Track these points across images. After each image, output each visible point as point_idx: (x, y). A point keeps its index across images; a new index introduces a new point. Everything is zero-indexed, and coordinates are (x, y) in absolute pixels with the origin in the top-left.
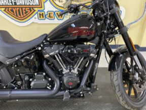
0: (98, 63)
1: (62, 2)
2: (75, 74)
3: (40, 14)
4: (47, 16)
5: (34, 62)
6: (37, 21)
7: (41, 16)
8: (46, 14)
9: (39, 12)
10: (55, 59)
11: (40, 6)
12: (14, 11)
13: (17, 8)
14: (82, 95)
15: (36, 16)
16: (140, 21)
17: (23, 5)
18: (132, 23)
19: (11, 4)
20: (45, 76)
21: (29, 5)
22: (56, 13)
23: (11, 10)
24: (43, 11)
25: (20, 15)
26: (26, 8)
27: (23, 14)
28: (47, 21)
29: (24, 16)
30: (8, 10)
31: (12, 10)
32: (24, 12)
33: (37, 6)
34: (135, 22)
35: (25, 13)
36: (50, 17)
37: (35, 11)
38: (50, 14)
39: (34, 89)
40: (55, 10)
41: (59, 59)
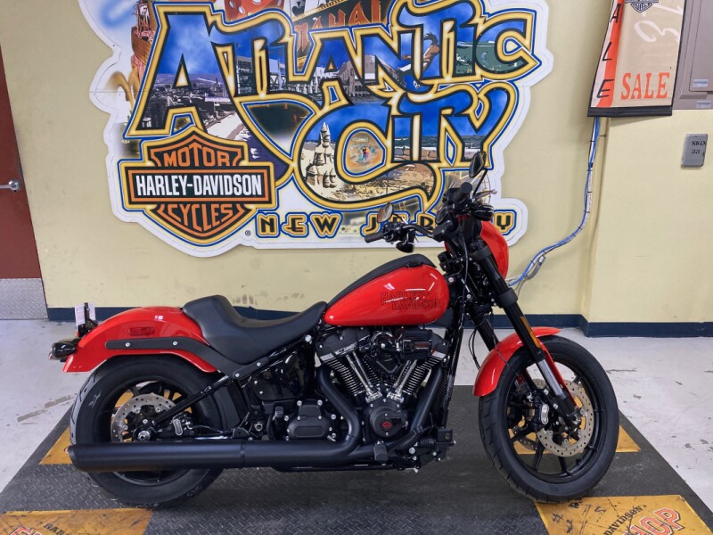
1: (332, 186)
3: (264, 222)
4: (284, 228)
6: (252, 240)
7: (268, 227)
8: (282, 220)
9: (260, 216)
11: (266, 199)
12: (185, 211)
13: (192, 203)
15: (251, 227)
16: (579, 236)
17: (213, 196)
18: (551, 248)
19: (178, 194)
21: (233, 195)
22: (313, 218)
23: (174, 210)
24: (273, 211)
25: (200, 223)
26: (220, 203)
27: (210, 222)
28: (284, 241)
29: (213, 228)
30: (166, 211)
31: (178, 212)
32: (214, 214)
33: (254, 199)
34: (560, 245)
35: (218, 219)
36: (294, 228)
37: (248, 211)
38: (293, 220)
40: (309, 208)
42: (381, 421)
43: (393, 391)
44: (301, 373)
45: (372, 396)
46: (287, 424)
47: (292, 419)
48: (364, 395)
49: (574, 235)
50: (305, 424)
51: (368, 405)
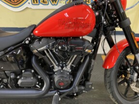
4: (41, 1)
15: (30, 1)
29: (18, 2)
42: (59, 82)
43: (66, 66)
44: (24, 57)
45: (56, 69)
46: (17, 80)
47: (20, 78)
48: (53, 67)
49: (136, 4)
50: (25, 81)
51: (54, 73)
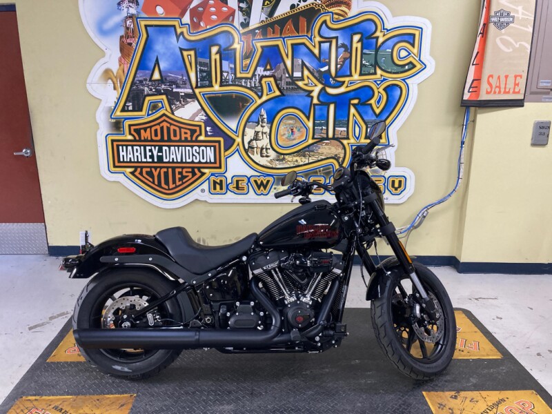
0: (348, 285)
1: (267, 156)
2: (307, 304)
3: (215, 183)
4: (230, 187)
5: (235, 282)
6: (206, 196)
7: (218, 187)
8: (229, 181)
9: (212, 178)
10: (272, 276)
11: (218, 165)
12: (156, 174)
13: (161, 168)
14: (319, 344)
15: (205, 186)
17: (177, 162)
18: (432, 205)
19: (151, 160)
20: (253, 307)
21: (193, 162)
22: (252, 180)
23: (147, 173)
24: (222, 175)
25: (167, 183)
26: (183, 168)
27: (174, 182)
28: (230, 197)
29: (177, 187)
30: (141, 173)
31: (150, 174)
32: (178, 176)
34: (439, 202)
35: (180, 180)
36: (238, 188)
37: (203, 174)
38: (237, 182)
39: (235, 330)
41: (278, 277)
